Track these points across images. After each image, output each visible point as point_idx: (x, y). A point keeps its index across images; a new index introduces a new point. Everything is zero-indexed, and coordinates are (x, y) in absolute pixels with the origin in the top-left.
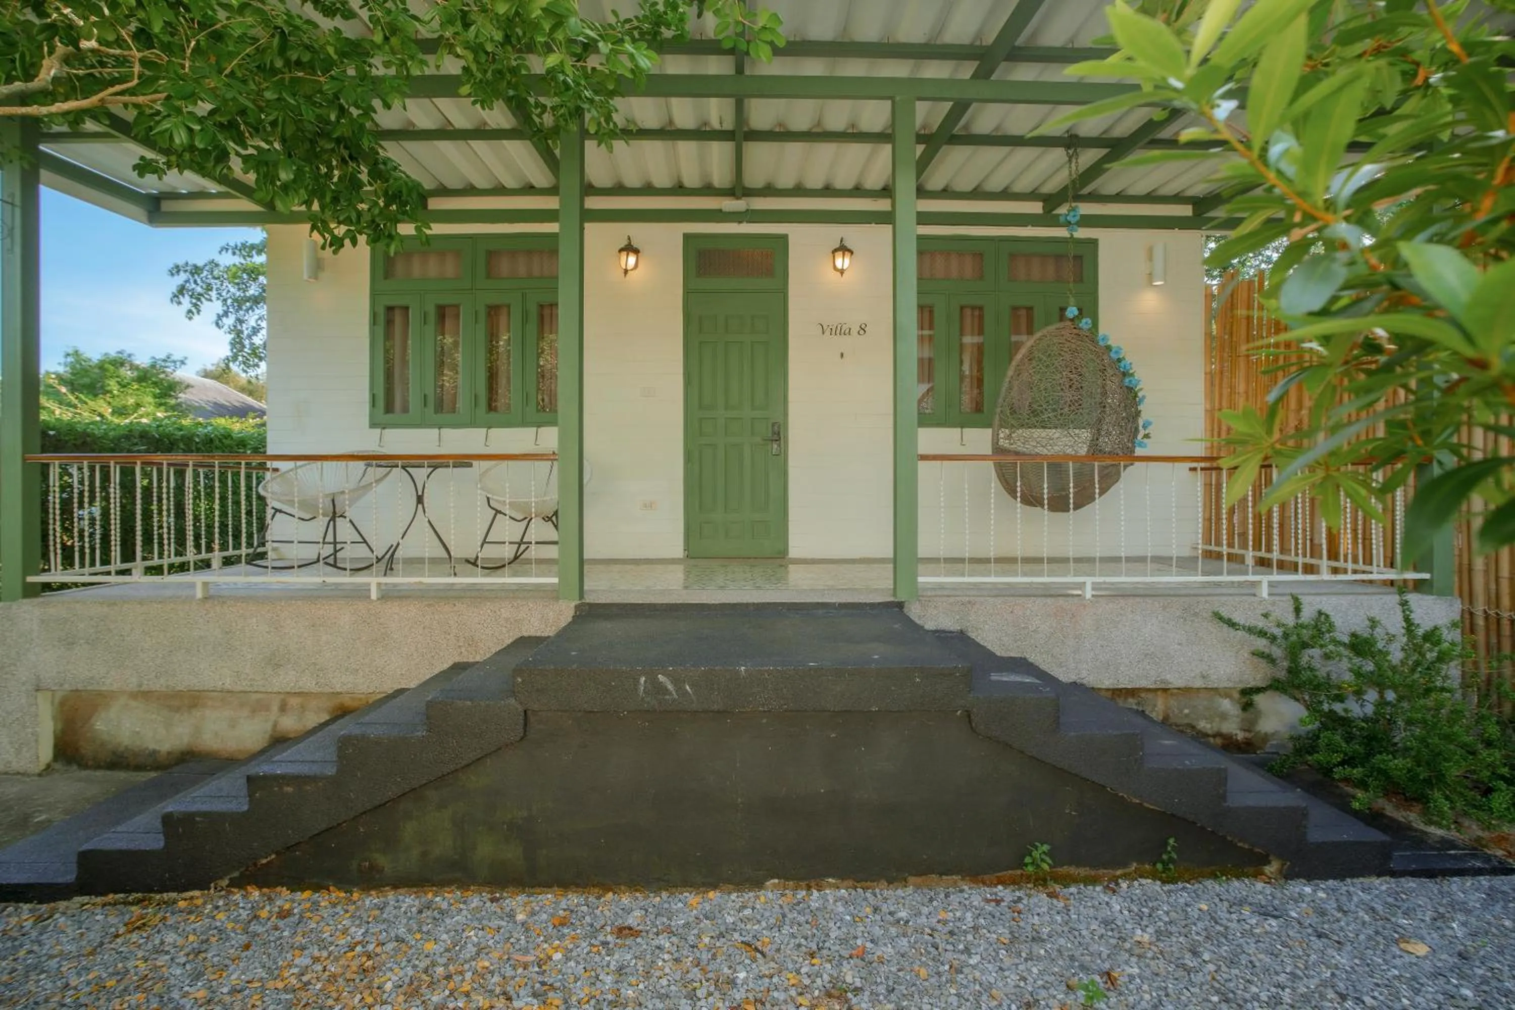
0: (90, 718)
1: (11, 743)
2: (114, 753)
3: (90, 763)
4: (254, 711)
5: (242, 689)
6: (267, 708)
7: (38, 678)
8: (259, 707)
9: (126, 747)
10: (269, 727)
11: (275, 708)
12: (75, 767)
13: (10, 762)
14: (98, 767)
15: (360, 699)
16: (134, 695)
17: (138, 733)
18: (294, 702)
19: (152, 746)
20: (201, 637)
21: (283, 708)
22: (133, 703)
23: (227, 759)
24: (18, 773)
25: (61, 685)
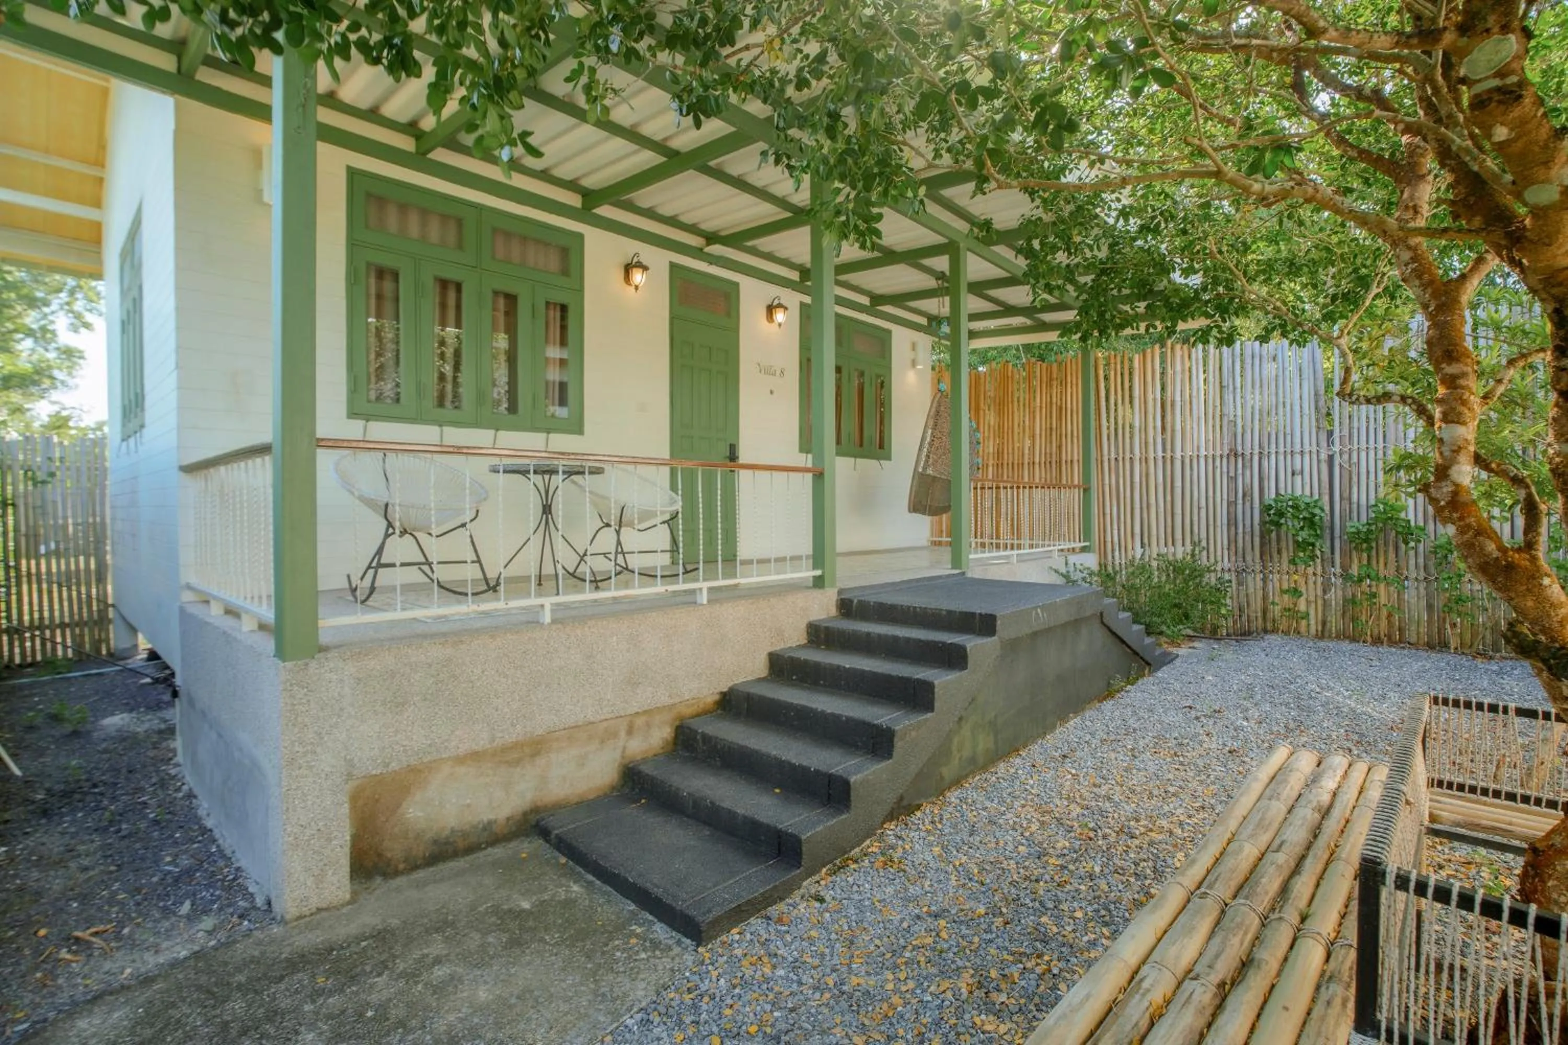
0: (399, 806)
1: (307, 870)
2: (435, 842)
3: (401, 866)
4: (603, 742)
5: (603, 717)
6: (615, 735)
7: (350, 763)
8: (609, 735)
9: (453, 831)
10: (617, 755)
11: (623, 734)
12: (379, 880)
13: (307, 898)
14: (415, 867)
15: (693, 705)
16: (460, 760)
17: (469, 806)
18: (640, 721)
19: (487, 816)
20: (561, 668)
21: (630, 732)
22: (461, 770)
23: (577, 803)
24: (319, 910)
25: (387, 765)
